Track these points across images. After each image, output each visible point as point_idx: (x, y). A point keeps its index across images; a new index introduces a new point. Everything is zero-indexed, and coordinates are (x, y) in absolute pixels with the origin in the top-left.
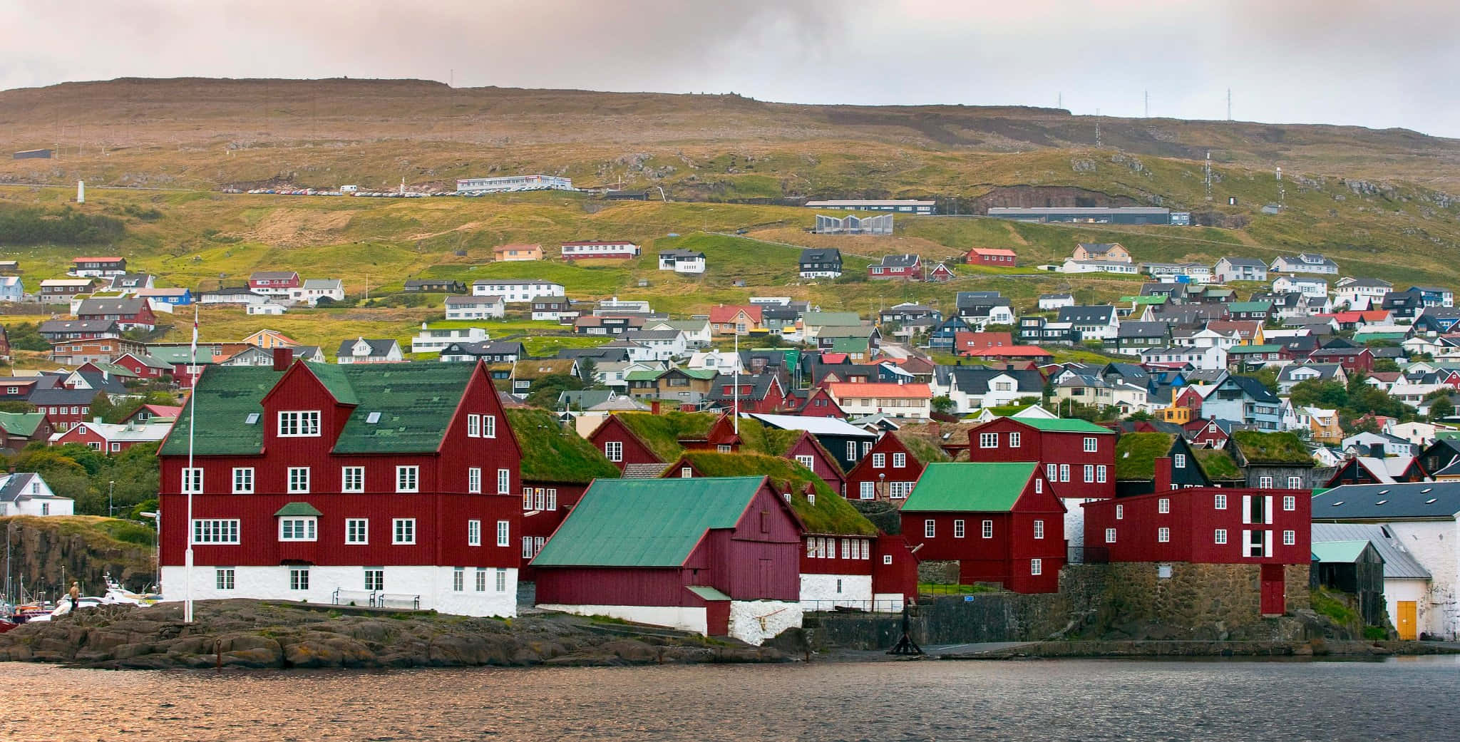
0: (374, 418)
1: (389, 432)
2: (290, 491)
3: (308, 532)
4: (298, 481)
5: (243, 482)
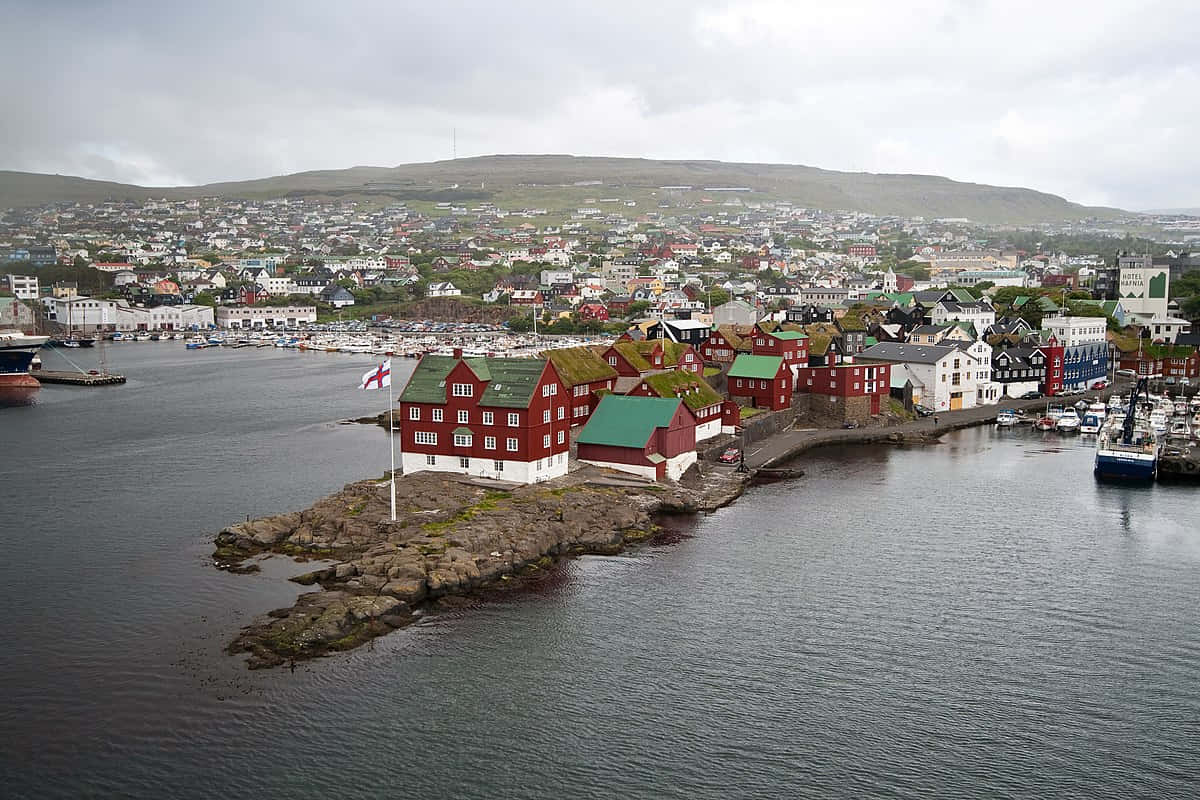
0: (498, 387)
1: (505, 396)
2: (459, 422)
3: (468, 443)
4: (463, 417)
5: (438, 416)
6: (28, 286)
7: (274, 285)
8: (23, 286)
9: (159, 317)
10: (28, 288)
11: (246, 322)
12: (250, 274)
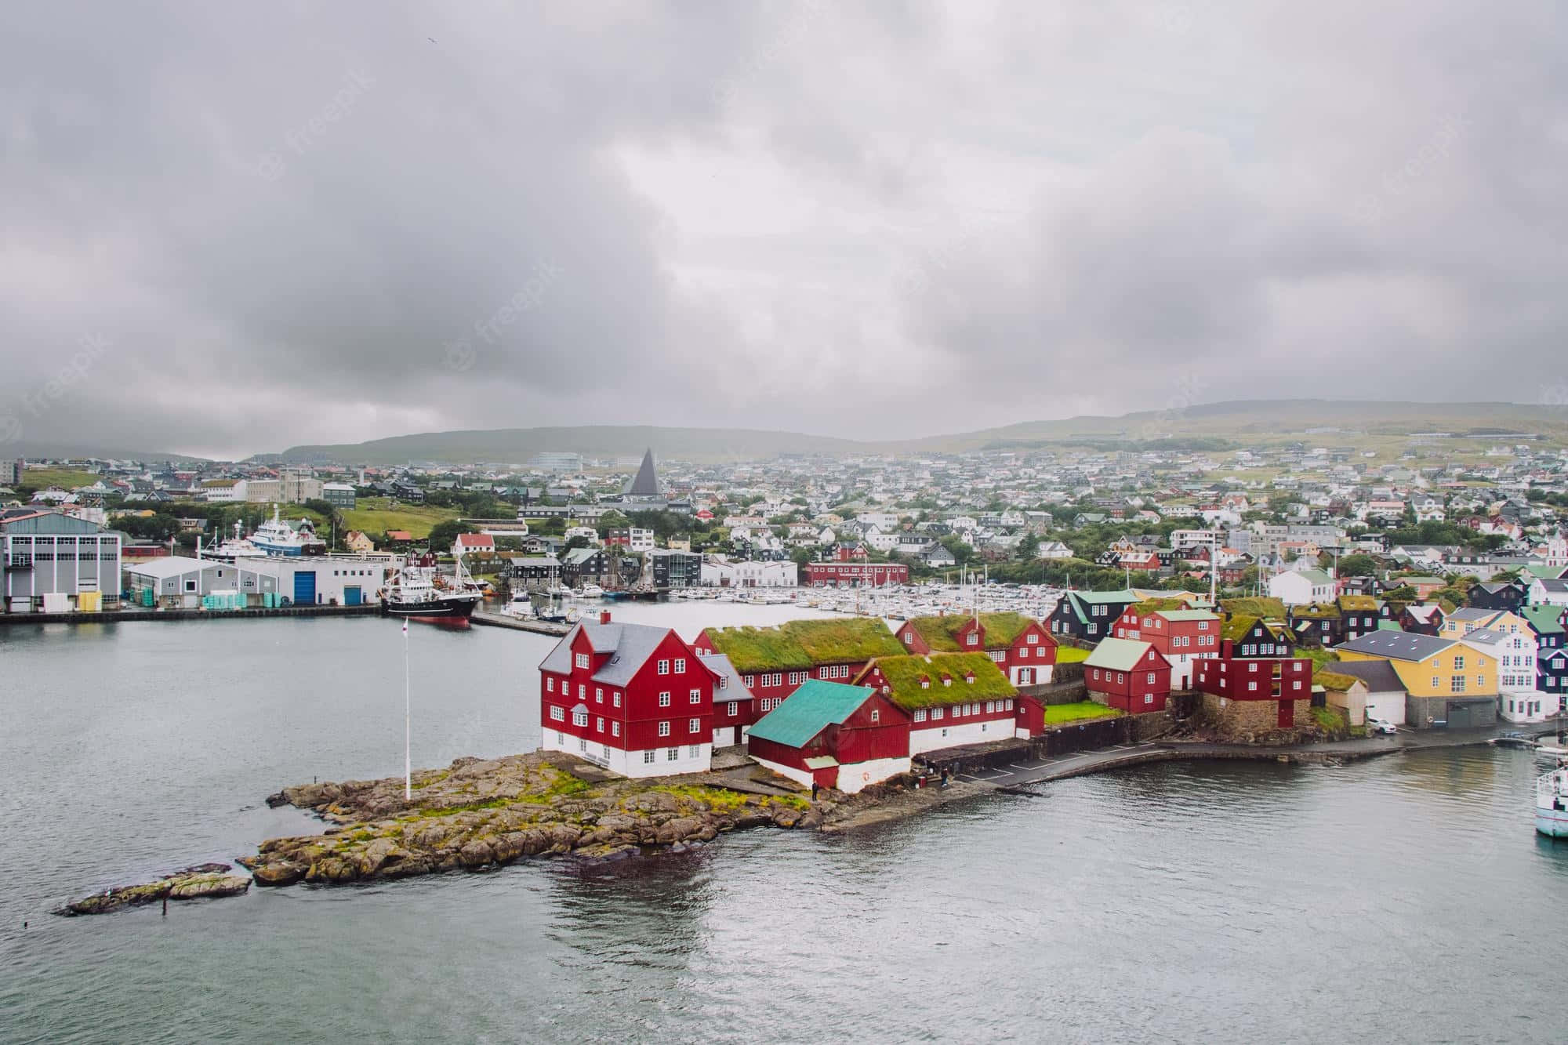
2: (580, 697)
3: (584, 722)
4: (582, 692)
5: (566, 689)
7: (881, 542)
8: (639, 538)
9: (742, 573)
12: (860, 530)
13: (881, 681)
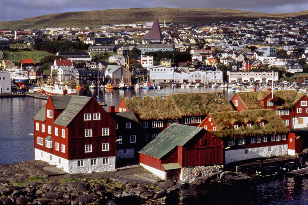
0: (65, 113)
1: (64, 119)
2: (49, 133)
4: (50, 130)
5: (43, 129)
6: (148, 60)
8: (146, 61)
10: (148, 62)
11: (240, 80)
13: (212, 124)
